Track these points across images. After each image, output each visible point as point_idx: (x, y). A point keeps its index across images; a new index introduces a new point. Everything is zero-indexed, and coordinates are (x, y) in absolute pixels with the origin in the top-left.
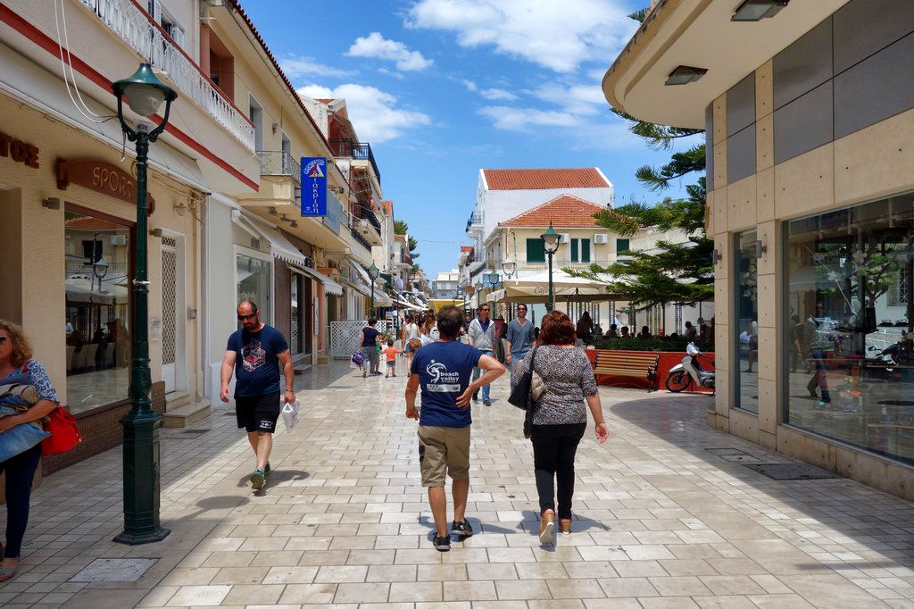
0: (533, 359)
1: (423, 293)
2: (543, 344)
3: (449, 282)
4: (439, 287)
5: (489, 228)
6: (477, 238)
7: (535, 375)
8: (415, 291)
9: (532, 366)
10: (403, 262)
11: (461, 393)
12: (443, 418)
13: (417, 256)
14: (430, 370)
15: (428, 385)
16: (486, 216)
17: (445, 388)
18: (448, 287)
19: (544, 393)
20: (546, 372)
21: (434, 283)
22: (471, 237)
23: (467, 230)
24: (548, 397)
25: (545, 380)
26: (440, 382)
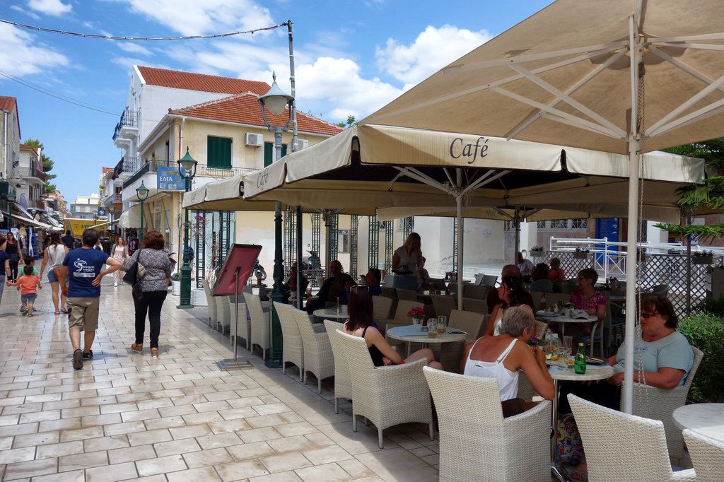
0: (139, 256)
1: (58, 213)
2: (145, 248)
3: (89, 205)
4: (78, 209)
5: (145, 130)
6: (127, 147)
7: (139, 264)
8: (48, 209)
9: (138, 258)
10: (33, 175)
11: (94, 278)
12: (84, 292)
13: (54, 177)
14: (77, 264)
15: (74, 273)
16: (143, 116)
17: (85, 275)
18: (87, 210)
19: (145, 275)
20: (147, 263)
21: (73, 206)
22: (119, 146)
23: (114, 137)
24: (146, 278)
25: (146, 267)
26: (82, 271)
